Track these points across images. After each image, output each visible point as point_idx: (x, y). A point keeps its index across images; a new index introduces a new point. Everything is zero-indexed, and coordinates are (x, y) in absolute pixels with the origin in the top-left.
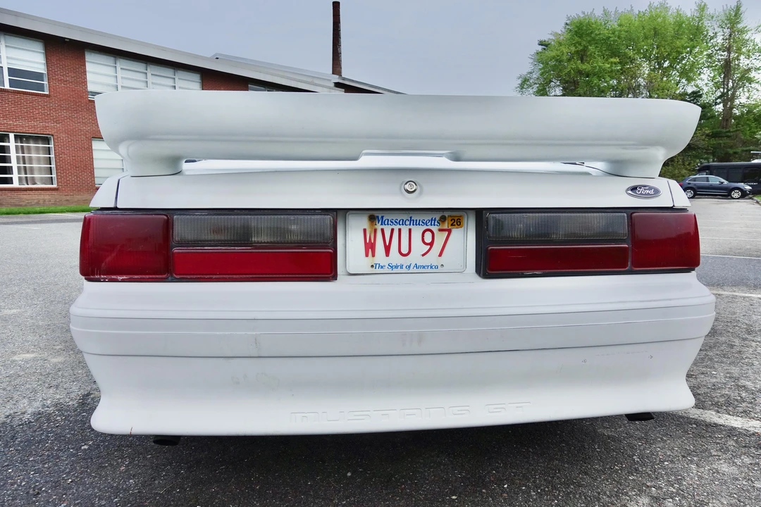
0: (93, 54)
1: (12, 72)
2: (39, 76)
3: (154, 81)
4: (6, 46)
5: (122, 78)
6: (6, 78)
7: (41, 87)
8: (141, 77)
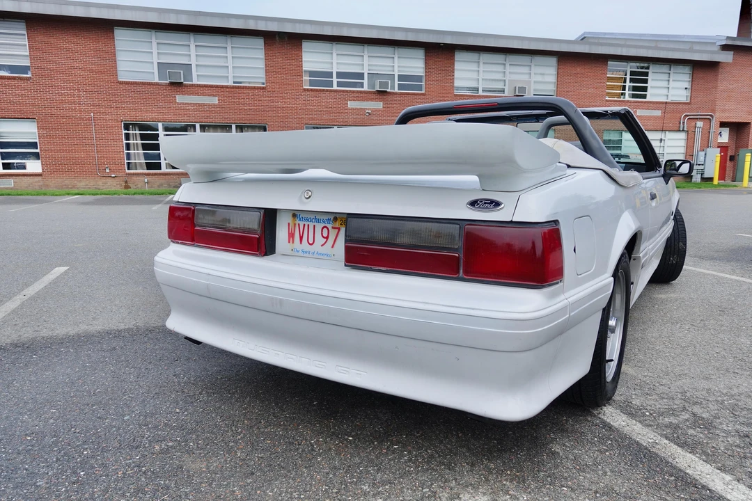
0: (461, 53)
1: (401, 77)
2: (419, 78)
3: (512, 71)
4: (399, 57)
5: (483, 71)
6: (397, 82)
7: (420, 88)
8: (500, 68)
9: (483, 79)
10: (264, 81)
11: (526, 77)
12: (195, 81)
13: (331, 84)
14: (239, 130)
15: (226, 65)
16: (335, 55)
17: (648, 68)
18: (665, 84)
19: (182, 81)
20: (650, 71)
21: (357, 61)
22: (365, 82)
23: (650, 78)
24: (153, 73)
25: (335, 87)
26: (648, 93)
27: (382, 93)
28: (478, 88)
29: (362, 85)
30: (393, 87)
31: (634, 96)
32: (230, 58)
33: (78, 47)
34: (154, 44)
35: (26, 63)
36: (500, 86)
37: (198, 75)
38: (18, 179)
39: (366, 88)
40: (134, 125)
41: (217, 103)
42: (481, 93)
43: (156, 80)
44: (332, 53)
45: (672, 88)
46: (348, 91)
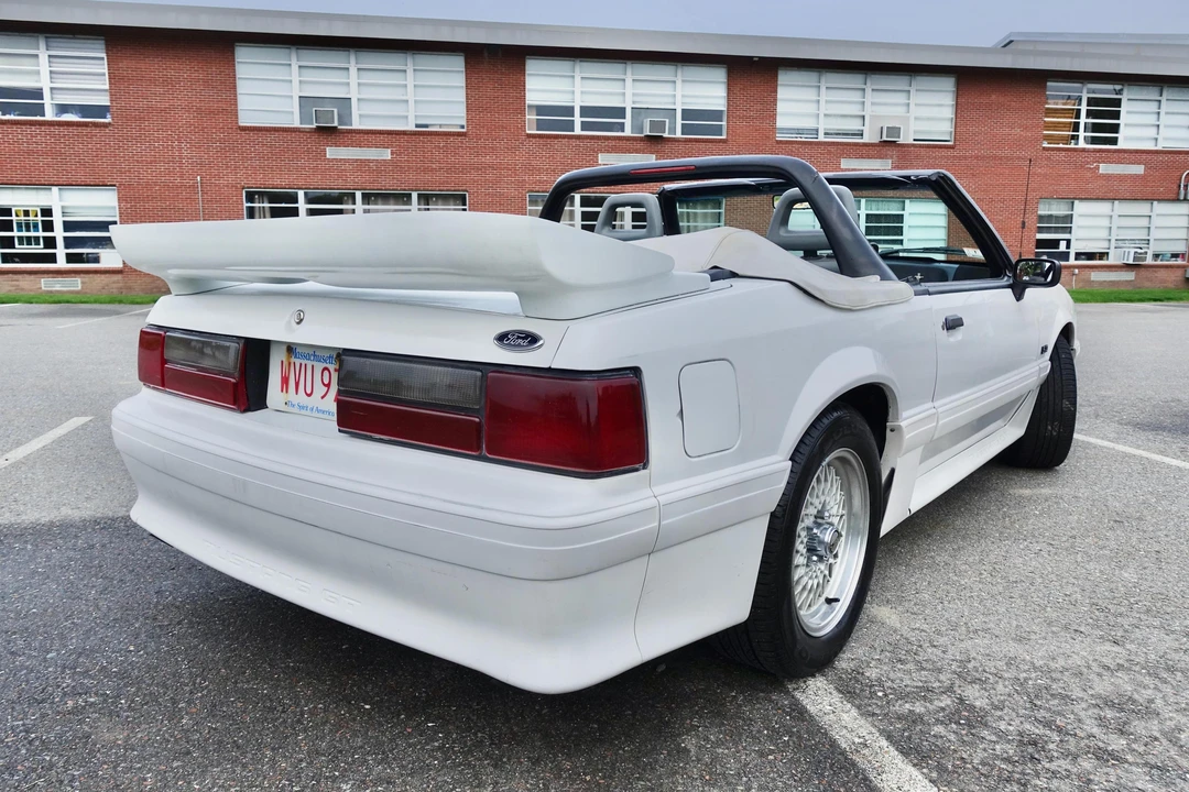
0: (789, 73)
1: (687, 114)
2: (716, 115)
3: (876, 100)
4: (683, 81)
5: (827, 101)
6: (679, 122)
7: (718, 130)
8: (856, 96)
9: (825, 115)
10: (464, 123)
11: (901, 111)
12: (356, 125)
13: (570, 125)
14: (422, 202)
15: (404, 98)
16: (578, 79)
17: (1120, 92)
18: (1152, 119)
19: (336, 124)
20: (1124, 98)
21: (615, 87)
22: (628, 122)
23: (1123, 109)
24: (292, 113)
25: (578, 131)
26: (1120, 136)
27: (654, 141)
28: (817, 130)
29: (621, 127)
30: (673, 130)
31: (1094, 141)
32: (410, 88)
33: (181, 77)
34: (295, 68)
35: (104, 100)
36: (855, 125)
37: (360, 116)
38: (87, 278)
39: (628, 132)
40: (261, 194)
41: (389, 158)
42: (822, 138)
43: (297, 124)
44: (573, 77)
45: (1165, 126)
46: (598, 138)
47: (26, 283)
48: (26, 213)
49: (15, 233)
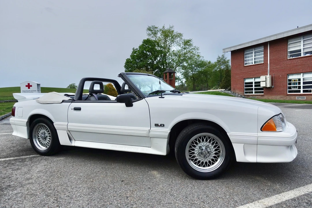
47: (293, 97)
48: (295, 80)
49: (292, 86)
